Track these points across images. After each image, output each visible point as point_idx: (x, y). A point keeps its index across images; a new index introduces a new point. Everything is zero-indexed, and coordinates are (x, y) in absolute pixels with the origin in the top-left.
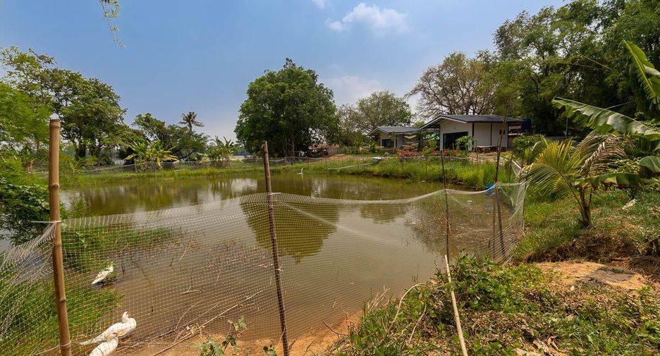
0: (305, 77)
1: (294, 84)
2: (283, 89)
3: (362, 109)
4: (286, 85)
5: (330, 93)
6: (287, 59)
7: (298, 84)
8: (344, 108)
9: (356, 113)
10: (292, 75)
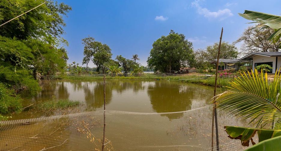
0: (178, 38)
1: (172, 41)
2: (167, 43)
3: (209, 51)
4: (169, 41)
5: (191, 44)
6: (171, 30)
7: (174, 41)
8: (199, 51)
9: (205, 53)
10: (172, 37)
